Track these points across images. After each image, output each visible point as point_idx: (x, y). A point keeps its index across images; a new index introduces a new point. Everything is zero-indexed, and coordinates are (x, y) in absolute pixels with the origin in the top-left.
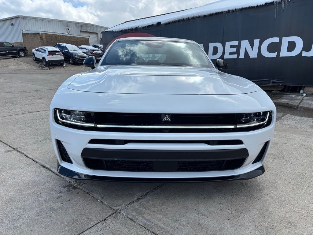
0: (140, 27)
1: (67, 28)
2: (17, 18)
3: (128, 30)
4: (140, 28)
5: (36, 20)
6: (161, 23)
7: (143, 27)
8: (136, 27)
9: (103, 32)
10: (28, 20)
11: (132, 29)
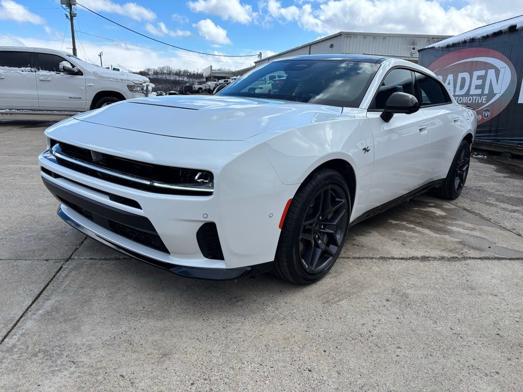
0: (479, 36)
1: (412, 46)
2: (339, 35)
3: (459, 43)
4: (479, 39)
5: (365, 37)
6: (516, 26)
7: (483, 38)
8: (471, 38)
9: (421, 50)
10: (352, 38)
11: (465, 42)
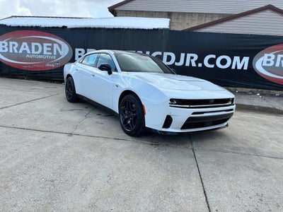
7: (46, 28)
8: (37, 26)
